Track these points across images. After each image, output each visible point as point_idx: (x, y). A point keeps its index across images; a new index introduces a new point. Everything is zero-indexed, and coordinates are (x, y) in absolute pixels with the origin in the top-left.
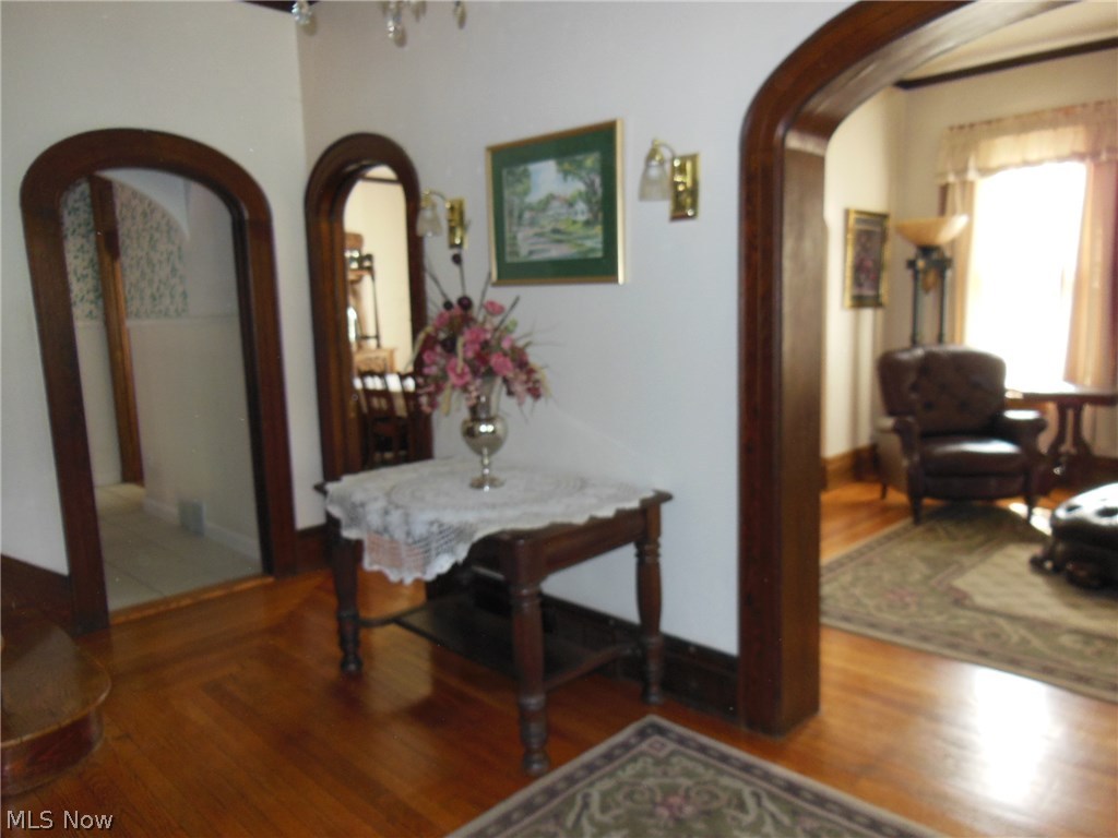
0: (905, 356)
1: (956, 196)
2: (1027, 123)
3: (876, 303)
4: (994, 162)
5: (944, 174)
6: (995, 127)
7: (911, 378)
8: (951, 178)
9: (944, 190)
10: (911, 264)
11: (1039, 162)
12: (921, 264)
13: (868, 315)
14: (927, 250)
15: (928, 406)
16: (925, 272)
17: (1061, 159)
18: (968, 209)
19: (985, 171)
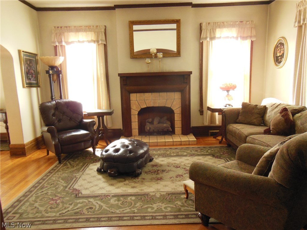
0: (50, 104)
1: (59, 50)
2: (78, 29)
3: (37, 86)
4: (70, 40)
5: (54, 42)
6: (69, 29)
7: (53, 111)
8: (57, 44)
9: (56, 47)
10: (47, 72)
11: (83, 42)
12: (51, 72)
13: (34, 90)
14: (52, 67)
15: (60, 121)
16: (53, 75)
17: (89, 42)
18: (64, 55)
19: (68, 43)
